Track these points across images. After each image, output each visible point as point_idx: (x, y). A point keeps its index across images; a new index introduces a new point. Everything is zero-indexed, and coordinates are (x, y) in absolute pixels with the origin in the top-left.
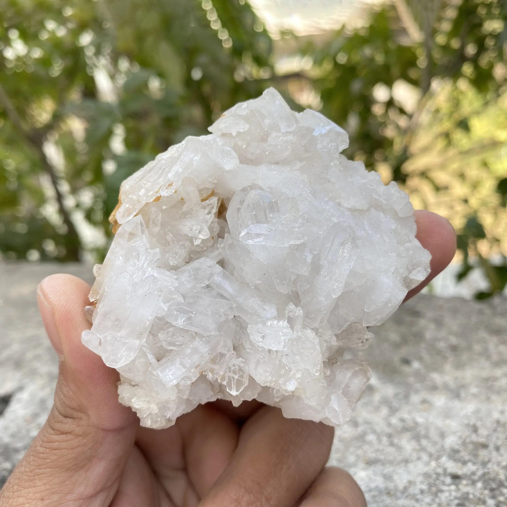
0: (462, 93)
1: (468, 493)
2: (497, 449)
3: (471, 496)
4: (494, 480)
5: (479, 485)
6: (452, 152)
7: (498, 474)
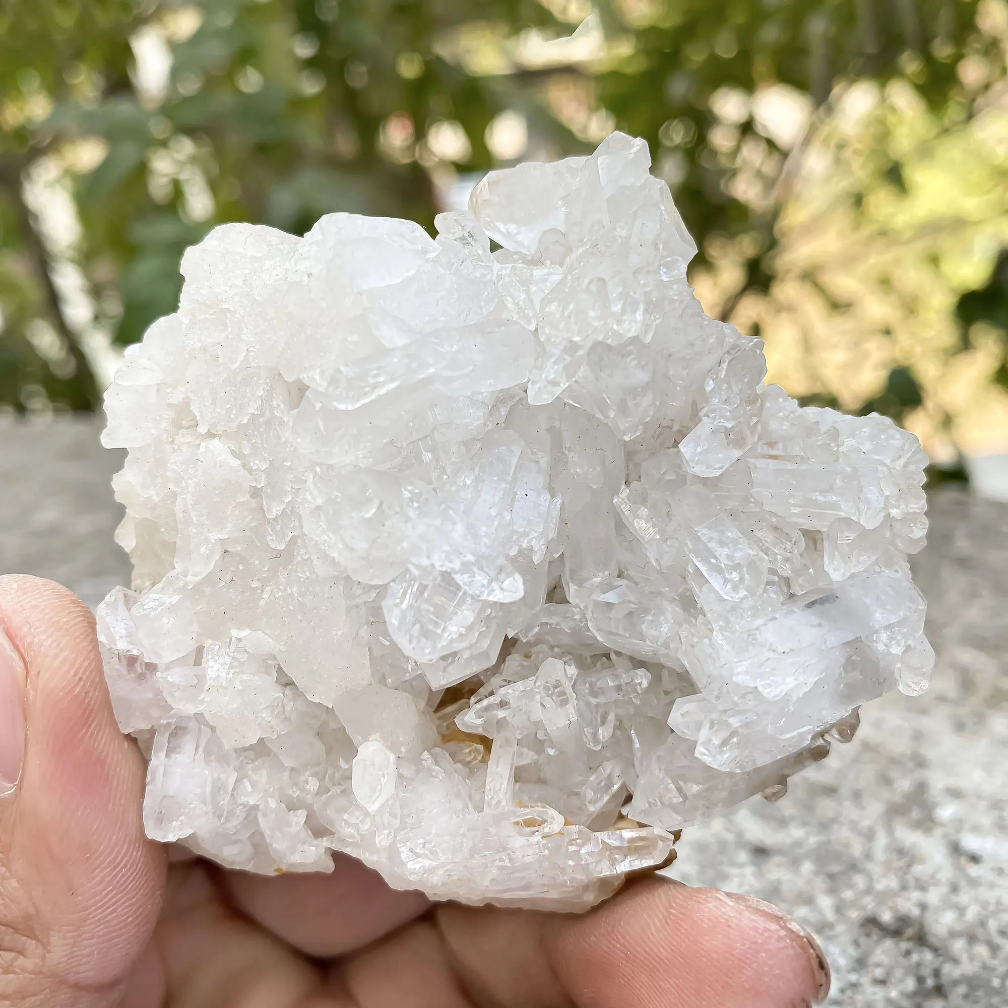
0: (893, 109)
1: (779, 882)
2: (857, 796)
3: (784, 888)
4: (838, 857)
5: (807, 867)
6: (867, 230)
7: (847, 846)
